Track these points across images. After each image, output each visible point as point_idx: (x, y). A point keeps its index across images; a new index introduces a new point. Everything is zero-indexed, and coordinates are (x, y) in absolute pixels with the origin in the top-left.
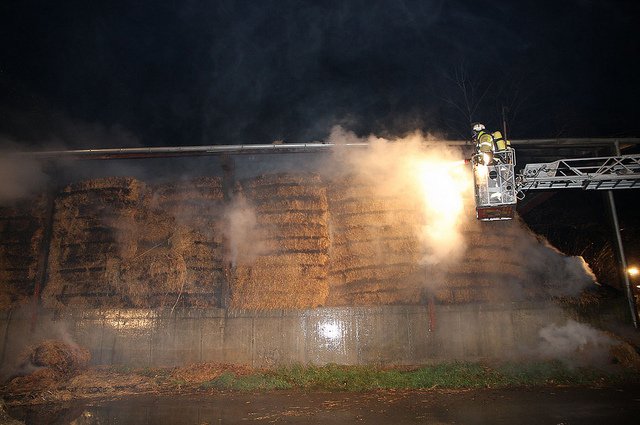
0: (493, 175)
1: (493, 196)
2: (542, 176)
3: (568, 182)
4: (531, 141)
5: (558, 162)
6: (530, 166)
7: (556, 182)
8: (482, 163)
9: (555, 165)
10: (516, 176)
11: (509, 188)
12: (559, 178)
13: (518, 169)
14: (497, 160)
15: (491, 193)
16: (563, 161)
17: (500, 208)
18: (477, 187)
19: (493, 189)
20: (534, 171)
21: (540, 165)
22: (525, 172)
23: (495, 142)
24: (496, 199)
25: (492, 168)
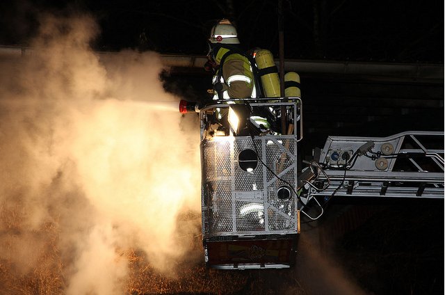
0: (247, 158)
1: (245, 210)
2: (363, 167)
3: (421, 186)
4: (354, 67)
5: (402, 135)
6: (337, 143)
7: (394, 184)
8: (225, 128)
9: (394, 143)
10: (301, 165)
11: (283, 195)
12: (403, 176)
13: (308, 149)
14: (259, 121)
15: (240, 204)
16: (412, 133)
17: (262, 242)
18: (207, 187)
19: (244, 195)
20: (346, 156)
21: (358, 142)
22: (324, 155)
23: (258, 75)
24: (252, 221)
25: (247, 143)
